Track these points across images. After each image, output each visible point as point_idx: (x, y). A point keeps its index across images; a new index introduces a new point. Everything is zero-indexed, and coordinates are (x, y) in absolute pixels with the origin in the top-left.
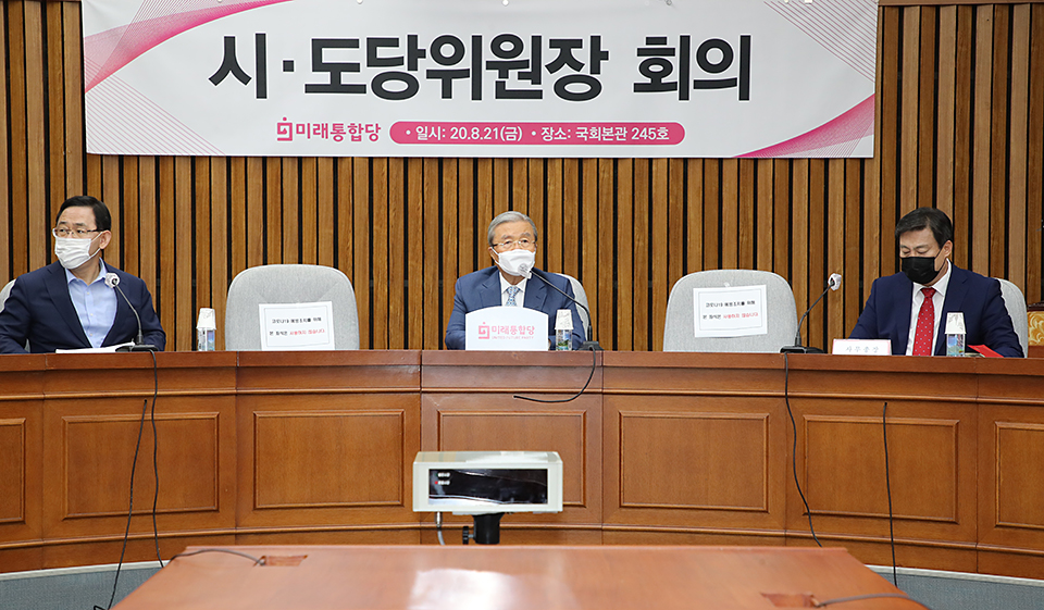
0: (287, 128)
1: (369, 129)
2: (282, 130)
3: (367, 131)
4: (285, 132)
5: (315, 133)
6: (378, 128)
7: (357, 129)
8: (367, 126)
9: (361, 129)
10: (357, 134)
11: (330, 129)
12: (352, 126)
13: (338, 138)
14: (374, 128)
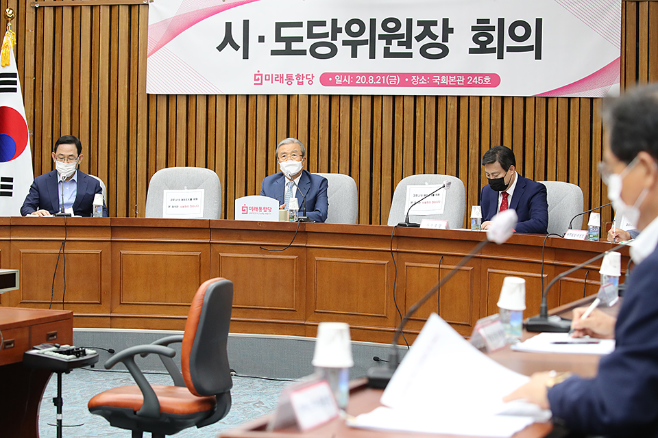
0: (260, 77)
1: (308, 77)
2: (257, 78)
3: (307, 79)
4: (258, 79)
5: (276, 80)
6: (313, 77)
7: (301, 77)
8: (307, 75)
9: (303, 77)
10: (301, 80)
11: (285, 78)
12: (298, 76)
13: (290, 83)
14: (310, 77)
